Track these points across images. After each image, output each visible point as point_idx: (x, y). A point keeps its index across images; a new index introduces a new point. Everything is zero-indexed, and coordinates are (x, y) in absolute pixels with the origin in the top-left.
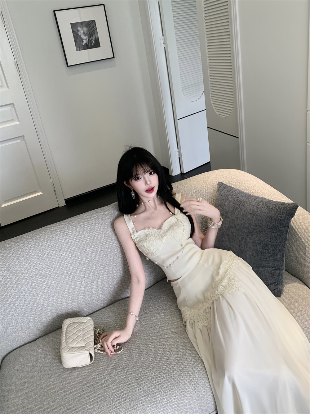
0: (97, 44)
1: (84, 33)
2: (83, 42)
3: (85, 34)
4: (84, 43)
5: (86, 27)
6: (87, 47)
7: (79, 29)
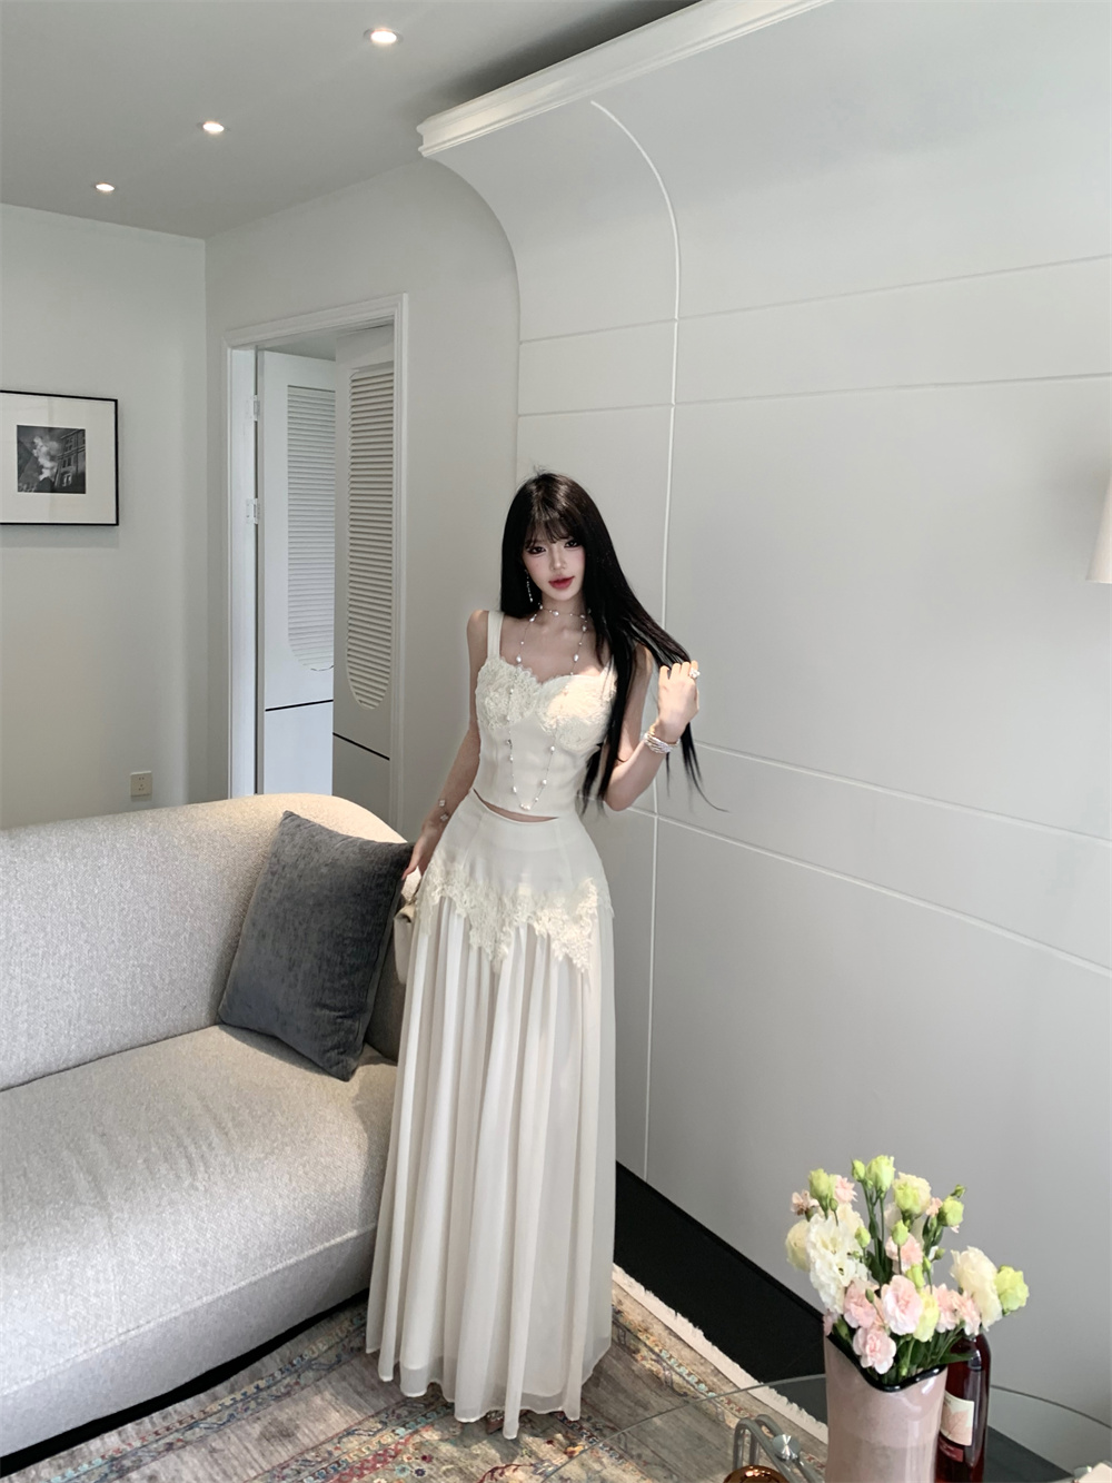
0: (78, 485)
1: (48, 453)
2: (41, 473)
3: (52, 458)
4: (42, 478)
5: (59, 440)
6: (51, 487)
7: (38, 441)
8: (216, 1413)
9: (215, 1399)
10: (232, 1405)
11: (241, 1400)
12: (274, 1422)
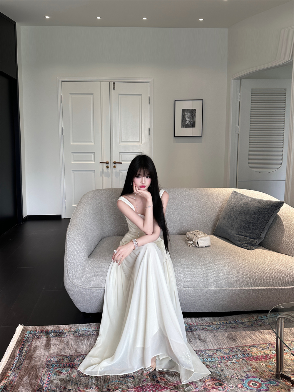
8: (215, 325)
9: (215, 321)
10: (219, 324)
11: (222, 324)
12: (231, 334)
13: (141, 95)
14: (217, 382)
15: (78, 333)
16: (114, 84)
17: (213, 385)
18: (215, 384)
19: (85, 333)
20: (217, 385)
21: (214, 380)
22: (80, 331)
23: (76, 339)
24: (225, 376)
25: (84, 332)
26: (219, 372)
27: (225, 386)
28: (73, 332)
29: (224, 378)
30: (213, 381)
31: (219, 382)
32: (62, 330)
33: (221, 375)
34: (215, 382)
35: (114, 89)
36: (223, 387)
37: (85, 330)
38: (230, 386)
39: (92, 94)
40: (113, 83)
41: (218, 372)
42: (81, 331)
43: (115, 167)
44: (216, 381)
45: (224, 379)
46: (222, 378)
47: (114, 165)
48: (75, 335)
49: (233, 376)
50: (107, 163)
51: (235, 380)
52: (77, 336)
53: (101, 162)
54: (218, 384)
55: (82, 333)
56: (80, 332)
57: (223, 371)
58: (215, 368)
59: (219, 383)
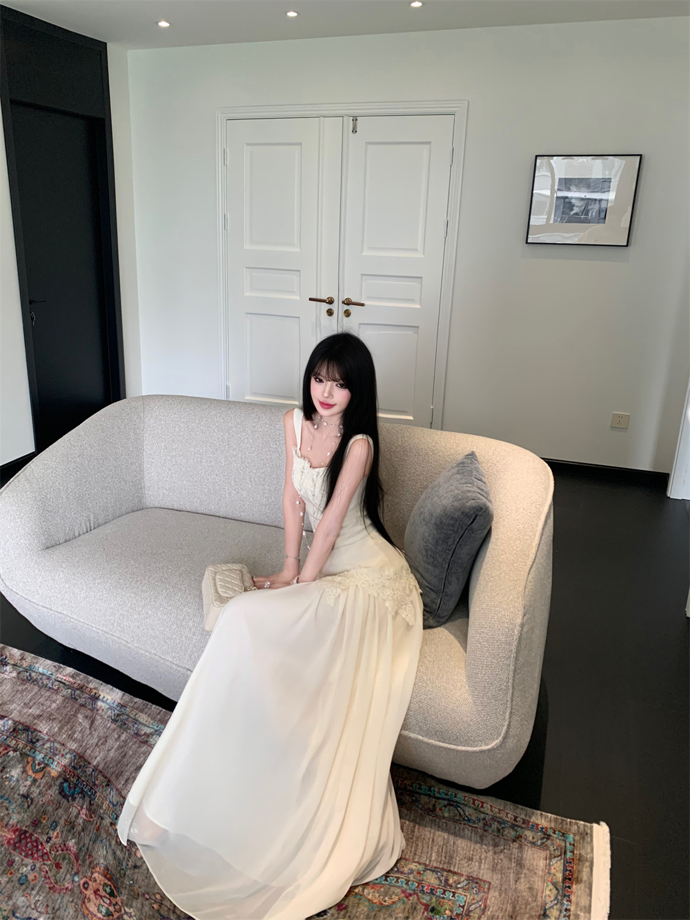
2: (572, 210)
4: (572, 213)
13: (429, 143)
14: (109, 883)
15: (28, 674)
16: (355, 120)
17: (100, 884)
18: (105, 885)
19: (41, 679)
20: (105, 891)
21: (108, 876)
22: (34, 672)
23: (18, 683)
24: (131, 882)
25: (40, 676)
26: (128, 865)
27: (117, 903)
28: (21, 669)
29: (126, 884)
30: (105, 876)
31: (113, 887)
32: (6, 657)
33: (125, 874)
34: (106, 881)
35: (354, 131)
36: (114, 902)
37: (44, 675)
38: (126, 909)
39: (300, 144)
40: (351, 118)
41: (124, 864)
42: (36, 673)
43: (347, 314)
44: (109, 880)
45: (124, 886)
46: (122, 882)
47: (346, 307)
48: (21, 676)
49: (147, 896)
50: (331, 302)
51: (146, 908)
52: (23, 680)
53: (314, 296)
54: (108, 890)
55: (35, 678)
56: (33, 674)
57: (136, 870)
58: (127, 853)
59: (111, 889)
